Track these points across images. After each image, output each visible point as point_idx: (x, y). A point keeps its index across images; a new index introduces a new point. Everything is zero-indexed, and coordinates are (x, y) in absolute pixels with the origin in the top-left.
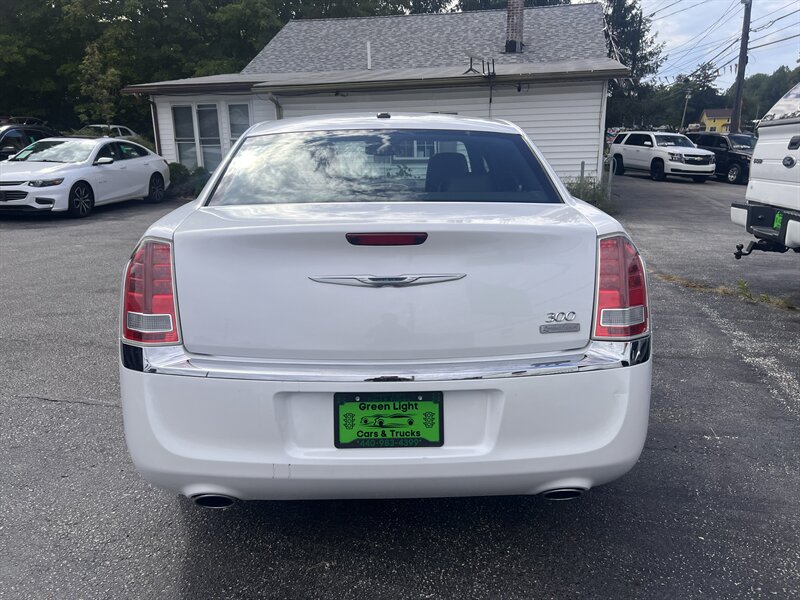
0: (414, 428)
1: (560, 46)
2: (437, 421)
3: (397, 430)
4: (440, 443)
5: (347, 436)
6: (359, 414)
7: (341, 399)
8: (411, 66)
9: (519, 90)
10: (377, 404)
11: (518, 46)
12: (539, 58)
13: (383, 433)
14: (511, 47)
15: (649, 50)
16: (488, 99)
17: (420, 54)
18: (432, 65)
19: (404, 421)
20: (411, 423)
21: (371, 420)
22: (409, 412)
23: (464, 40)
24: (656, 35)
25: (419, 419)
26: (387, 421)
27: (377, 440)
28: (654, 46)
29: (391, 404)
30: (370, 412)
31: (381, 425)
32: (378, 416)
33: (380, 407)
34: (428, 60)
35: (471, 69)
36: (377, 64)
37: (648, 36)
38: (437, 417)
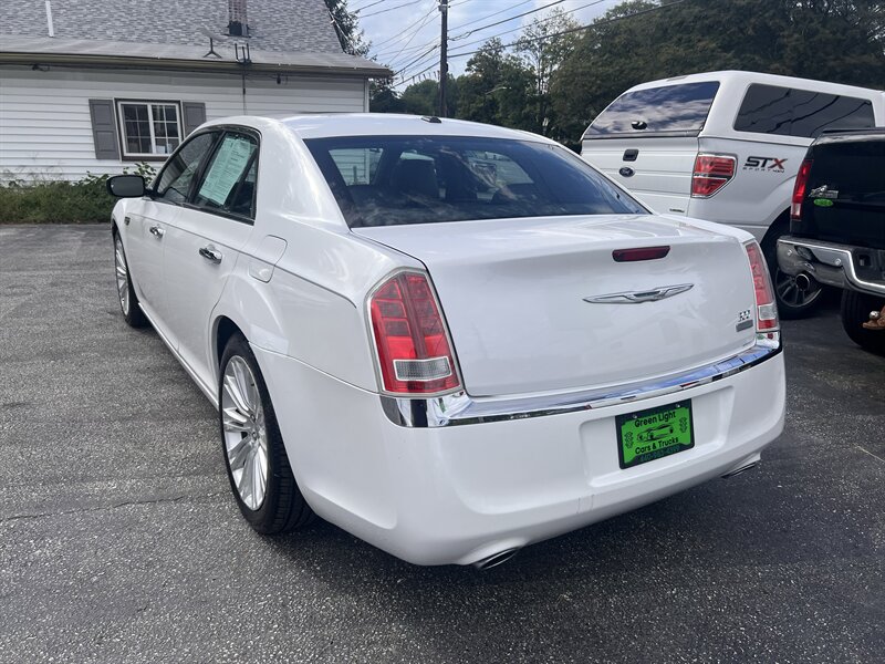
0: (674, 435)
1: (290, 34)
2: (688, 425)
3: (663, 440)
4: (692, 445)
5: (629, 455)
6: (636, 431)
7: (621, 420)
8: (110, 38)
9: (279, 82)
10: (647, 418)
11: (244, 29)
12: (272, 46)
13: (654, 446)
14: (236, 29)
15: (356, 47)
16: (241, 90)
17: (118, 23)
18: (139, 40)
19: (666, 430)
20: (671, 431)
21: (645, 435)
22: (670, 420)
23: (172, 13)
24: (362, 33)
25: (676, 427)
26: (656, 434)
27: (651, 453)
28: (361, 44)
29: (657, 416)
30: (644, 428)
31: (652, 439)
32: (649, 430)
33: (650, 421)
34: (132, 33)
35: (212, 52)
36: (60, 31)
37: (355, 33)
38: (688, 421)
